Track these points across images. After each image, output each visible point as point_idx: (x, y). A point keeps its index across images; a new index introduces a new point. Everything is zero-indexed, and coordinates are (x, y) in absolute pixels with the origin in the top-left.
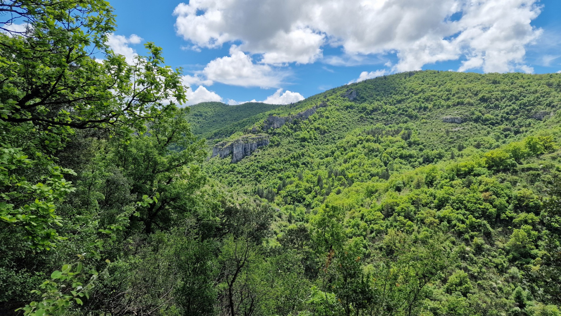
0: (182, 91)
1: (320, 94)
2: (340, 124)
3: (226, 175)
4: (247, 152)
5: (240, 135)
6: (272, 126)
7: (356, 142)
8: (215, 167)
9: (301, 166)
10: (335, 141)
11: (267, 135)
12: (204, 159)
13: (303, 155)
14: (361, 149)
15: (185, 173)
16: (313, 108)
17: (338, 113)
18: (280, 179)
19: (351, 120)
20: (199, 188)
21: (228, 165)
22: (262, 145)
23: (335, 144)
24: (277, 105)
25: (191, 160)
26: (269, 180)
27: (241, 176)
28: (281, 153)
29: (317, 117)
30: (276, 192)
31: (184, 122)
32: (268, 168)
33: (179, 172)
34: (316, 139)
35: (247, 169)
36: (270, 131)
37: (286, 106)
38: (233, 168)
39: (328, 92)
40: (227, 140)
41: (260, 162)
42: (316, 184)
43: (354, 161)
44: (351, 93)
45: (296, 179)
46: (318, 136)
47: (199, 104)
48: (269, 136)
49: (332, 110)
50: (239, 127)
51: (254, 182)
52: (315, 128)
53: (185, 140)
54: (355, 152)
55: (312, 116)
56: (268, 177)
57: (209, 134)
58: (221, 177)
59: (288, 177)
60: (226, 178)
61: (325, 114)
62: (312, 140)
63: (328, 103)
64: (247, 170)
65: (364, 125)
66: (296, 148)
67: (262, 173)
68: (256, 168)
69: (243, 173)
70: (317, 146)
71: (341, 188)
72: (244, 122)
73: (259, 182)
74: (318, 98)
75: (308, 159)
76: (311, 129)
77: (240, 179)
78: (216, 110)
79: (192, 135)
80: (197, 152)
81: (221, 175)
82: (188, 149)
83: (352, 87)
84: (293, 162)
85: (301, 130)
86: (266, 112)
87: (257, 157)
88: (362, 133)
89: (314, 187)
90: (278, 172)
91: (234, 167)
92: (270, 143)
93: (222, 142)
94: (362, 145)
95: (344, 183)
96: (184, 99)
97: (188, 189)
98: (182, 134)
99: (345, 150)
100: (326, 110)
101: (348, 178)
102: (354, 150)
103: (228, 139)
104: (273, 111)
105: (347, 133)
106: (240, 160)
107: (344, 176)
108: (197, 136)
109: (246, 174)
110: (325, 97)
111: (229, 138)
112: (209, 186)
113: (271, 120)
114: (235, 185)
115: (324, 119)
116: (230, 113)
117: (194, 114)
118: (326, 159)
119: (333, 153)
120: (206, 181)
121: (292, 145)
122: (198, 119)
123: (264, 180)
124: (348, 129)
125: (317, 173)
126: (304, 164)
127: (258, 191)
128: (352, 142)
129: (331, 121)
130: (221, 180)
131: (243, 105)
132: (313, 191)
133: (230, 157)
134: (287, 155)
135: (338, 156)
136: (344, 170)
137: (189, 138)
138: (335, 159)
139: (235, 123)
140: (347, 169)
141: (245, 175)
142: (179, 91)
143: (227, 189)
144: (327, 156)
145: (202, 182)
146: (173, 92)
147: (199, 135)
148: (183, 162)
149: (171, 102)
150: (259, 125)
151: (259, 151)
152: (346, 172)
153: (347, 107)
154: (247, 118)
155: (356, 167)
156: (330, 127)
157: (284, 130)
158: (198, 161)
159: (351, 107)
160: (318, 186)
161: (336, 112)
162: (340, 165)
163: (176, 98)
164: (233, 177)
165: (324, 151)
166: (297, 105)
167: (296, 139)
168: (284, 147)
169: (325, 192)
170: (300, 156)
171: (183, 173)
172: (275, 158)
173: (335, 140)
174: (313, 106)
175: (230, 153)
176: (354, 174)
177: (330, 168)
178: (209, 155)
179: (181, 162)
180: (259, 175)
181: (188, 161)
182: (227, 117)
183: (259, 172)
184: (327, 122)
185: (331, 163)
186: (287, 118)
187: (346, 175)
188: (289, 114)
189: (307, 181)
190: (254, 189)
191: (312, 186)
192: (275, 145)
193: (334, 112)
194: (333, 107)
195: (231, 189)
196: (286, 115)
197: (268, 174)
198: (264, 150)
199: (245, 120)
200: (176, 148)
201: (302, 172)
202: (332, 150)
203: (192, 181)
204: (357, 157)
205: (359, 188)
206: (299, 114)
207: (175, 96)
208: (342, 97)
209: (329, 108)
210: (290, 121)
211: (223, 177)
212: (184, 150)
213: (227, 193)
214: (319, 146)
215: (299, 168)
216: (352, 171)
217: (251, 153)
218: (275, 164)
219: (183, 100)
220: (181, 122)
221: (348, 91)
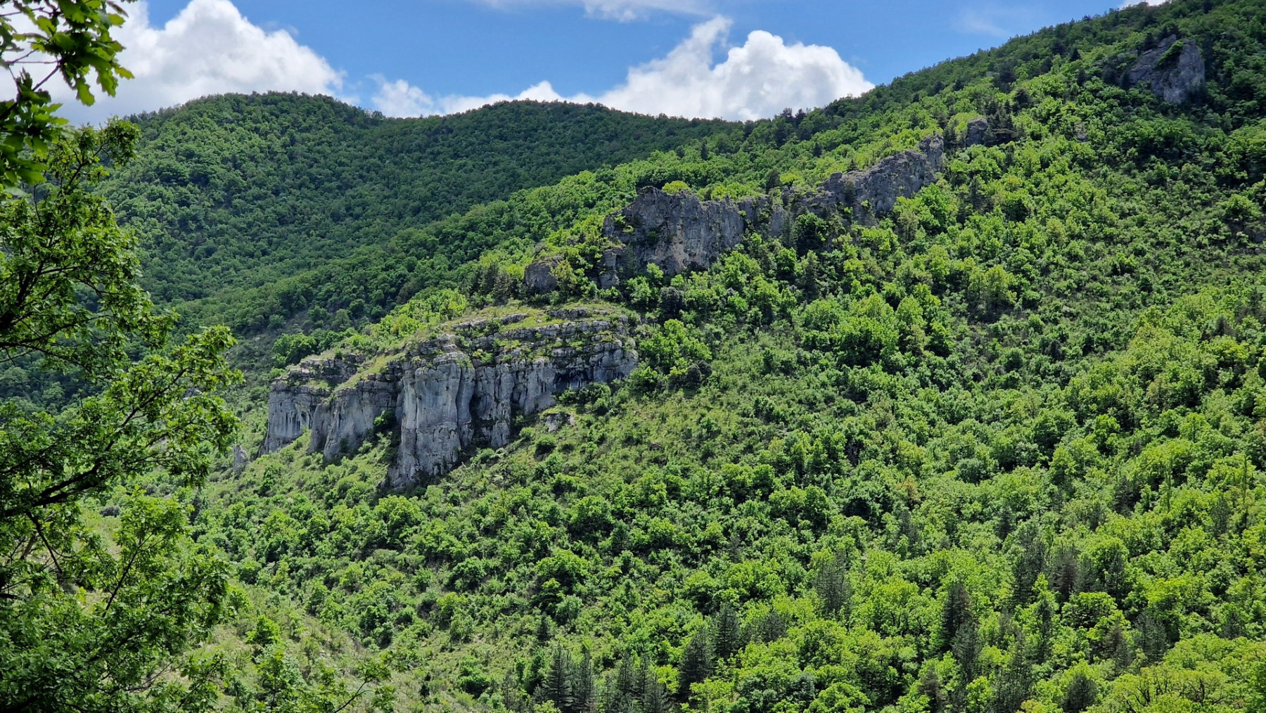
0: (99, 16)
1: (973, 60)
2: (1098, 255)
3: (354, 567)
4: (490, 424)
5: (449, 314)
6: (659, 255)
7: (1196, 377)
8: (279, 513)
9: (839, 520)
10: (1065, 366)
11: (620, 312)
12: (210, 459)
13: (855, 449)
14: (1228, 420)
15: (92, 544)
16: (926, 148)
17: (1087, 185)
18: (704, 601)
19: (1165, 233)
20: (174, 644)
21: (364, 505)
22: (587, 376)
23: (1064, 384)
24: (695, 123)
25: (135, 464)
26: (631, 607)
27: (446, 574)
28: (713, 434)
29: (952, 206)
30: (673, 687)
31: (93, 218)
32: (621, 534)
33: (54, 535)
34: (942, 351)
35: (488, 532)
36: (642, 289)
37: (749, 128)
38: (397, 526)
39: (1025, 48)
40: (363, 339)
41: (570, 488)
42: (934, 640)
43: (1182, 496)
44: (1174, 57)
45: (808, 602)
46: (952, 327)
47: (189, 106)
48: (632, 323)
49: (1045, 164)
50: (440, 260)
51: (532, 621)
52: (936, 277)
53: (96, 339)
54: (1192, 437)
55: (918, 200)
56: (620, 591)
57: (245, 300)
58: (318, 583)
59: (755, 593)
60: (351, 588)
61: (1000, 192)
62: (916, 352)
63: (1022, 120)
64: (487, 542)
65: (1251, 268)
66: (811, 405)
67: (583, 565)
68: (547, 530)
69: (461, 557)
70: (944, 397)
71: (1096, 672)
72: (472, 226)
73: (562, 619)
74: (958, 87)
75: (889, 474)
76: (910, 282)
77: (443, 599)
78: (299, 148)
79: (144, 306)
80: (172, 413)
81: (318, 569)
82: (117, 394)
83: (1181, 23)
84: (787, 493)
85: (847, 289)
86: (621, 169)
87: (556, 455)
88: (1238, 316)
89: (919, 659)
90: (691, 561)
91: (406, 517)
92: (643, 370)
93: (328, 355)
94: (1238, 397)
95: (1117, 638)
96: (105, 67)
97: (108, 648)
98: (78, 299)
99: (1128, 424)
100: (1009, 161)
101: (1142, 604)
102: (1183, 424)
103: (371, 334)
104: (667, 161)
105: (1144, 313)
106: (444, 471)
107: (1119, 592)
108: (170, 312)
109: (479, 563)
110: (1005, 80)
111: (375, 328)
112: (242, 634)
113: (651, 217)
114: (410, 632)
115: (995, 220)
116: (389, 167)
117: (159, 171)
118: (1002, 479)
119: (1047, 441)
120: (225, 603)
121: (788, 384)
122: (184, 203)
123: (597, 609)
124: (1146, 287)
125: (944, 567)
126: (857, 507)
127: (558, 677)
128: (1175, 377)
129: (1040, 238)
130: (318, 598)
131: (472, 114)
132: (913, 688)
133: (377, 453)
134: (749, 449)
135: (1083, 464)
136: (1114, 551)
137: (123, 324)
138: (1059, 479)
139: (420, 234)
140: (1139, 548)
141: (474, 572)
142: (78, 17)
143: (352, 656)
144: (1008, 462)
145: (199, 607)
146: (39, 22)
147: (185, 305)
148: (78, 478)
149: (24, 83)
150: (574, 250)
151: (565, 418)
152: (1131, 569)
153: (1147, 150)
154: (498, 204)
155: (1193, 535)
156: (1034, 273)
157: (734, 285)
158: (176, 471)
159: (1170, 149)
160: (948, 656)
161: (1071, 176)
162: (1094, 520)
163: (53, 59)
164: (397, 583)
165: (988, 430)
166: (819, 126)
167: (811, 345)
168: (733, 396)
169: (990, 692)
170: (833, 455)
171: (77, 546)
172: (674, 464)
173: (1062, 357)
174: (924, 134)
175: (382, 428)
176: (1181, 581)
177: (1026, 540)
178: (246, 436)
179: (68, 471)
180: (567, 578)
181: (113, 472)
182: (368, 191)
183: (562, 555)
184: (1015, 244)
185: (1034, 505)
186: (755, 207)
187: (1127, 589)
188: (772, 183)
189: (877, 624)
190: (528, 661)
191: (908, 652)
192: (676, 383)
193: (1060, 179)
194: (1053, 143)
195: (378, 657)
196: (752, 192)
197: (625, 568)
198: (601, 411)
199: (480, 211)
200: (35, 385)
201: (845, 559)
202: (1042, 426)
203: (131, 601)
204: (1201, 472)
205: (1211, 672)
206: (834, 183)
207: (52, 48)
208: (1110, 80)
209: (1028, 152)
210: (773, 225)
211: (330, 583)
212: (87, 402)
213: (353, 684)
214: (959, 397)
215: (825, 538)
216: (1166, 559)
217: (514, 431)
218: (671, 506)
219: (101, 71)
220: (74, 222)
221: (1149, 44)
